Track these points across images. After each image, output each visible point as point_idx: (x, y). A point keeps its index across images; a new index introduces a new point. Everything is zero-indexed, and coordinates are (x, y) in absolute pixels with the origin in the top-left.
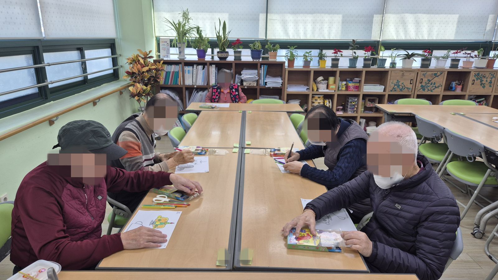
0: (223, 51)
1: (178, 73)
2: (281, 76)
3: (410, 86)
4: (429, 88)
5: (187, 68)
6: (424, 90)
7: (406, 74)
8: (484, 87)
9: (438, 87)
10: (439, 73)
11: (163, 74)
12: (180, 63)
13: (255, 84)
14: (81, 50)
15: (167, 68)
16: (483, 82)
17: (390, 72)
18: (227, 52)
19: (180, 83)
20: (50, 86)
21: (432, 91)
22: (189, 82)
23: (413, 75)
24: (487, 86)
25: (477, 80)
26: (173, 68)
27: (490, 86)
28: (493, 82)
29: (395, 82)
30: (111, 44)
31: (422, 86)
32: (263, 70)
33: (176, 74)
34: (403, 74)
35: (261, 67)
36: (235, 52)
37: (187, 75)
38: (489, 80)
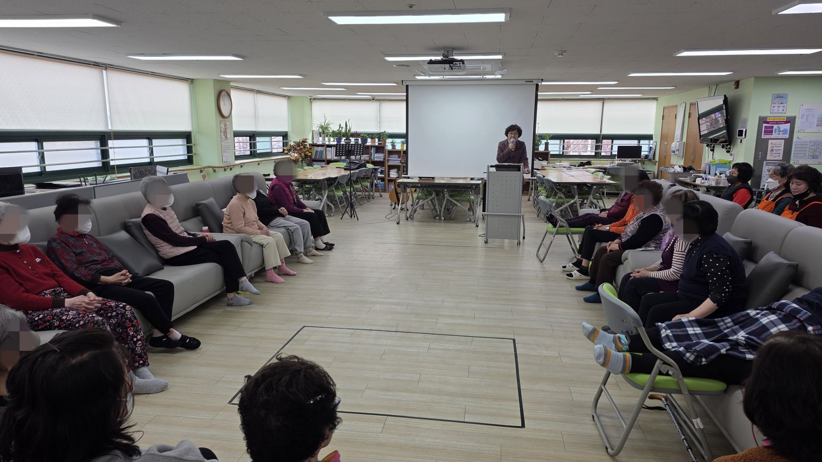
0: (348, 139)
1: (323, 151)
2: (384, 153)
5: (328, 149)
11: (314, 153)
12: (324, 146)
13: (368, 159)
14: (270, 137)
15: (316, 149)
18: (350, 140)
19: (324, 157)
20: (258, 152)
22: (329, 157)
26: (320, 149)
30: (285, 136)
32: (373, 151)
33: (321, 152)
35: (371, 149)
36: (355, 139)
37: (328, 153)
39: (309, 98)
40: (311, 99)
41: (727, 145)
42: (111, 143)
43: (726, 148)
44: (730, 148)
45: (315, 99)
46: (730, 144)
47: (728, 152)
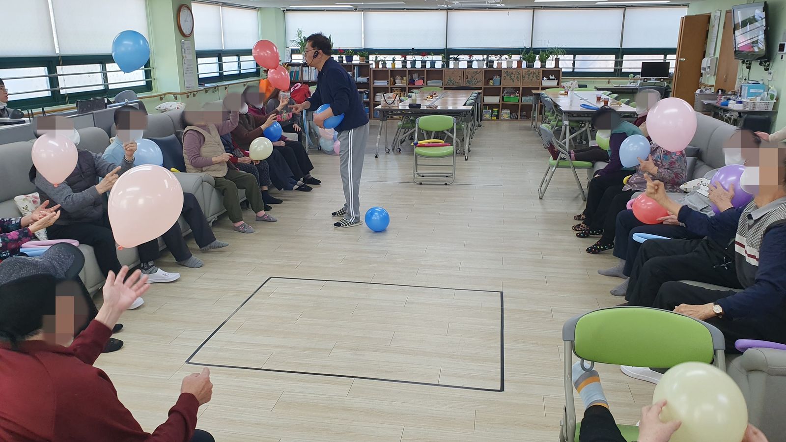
1: (299, 71)
2: (368, 73)
3: (460, 81)
4: (473, 82)
5: (304, 69)
6: (470, 84)
7: (455, 72)
8: (513, 81)
9: (480, 81)
10: (479, 71)
12: (300, 65)
14: (238, 56)
15: (292, 68)
16: (512, 78)
17: (443, 71)
19: (300, 79)
21: (475, 85)
22: (306, 78)
23: (460, 73)
24: (516, 81)
25: (507, 75)
26: (295, 69)
27: (518, 80)
28: (519, 78)
29: (448, 78)
31: (468, 81)
32: (356, 70)
33: (298, 73)
34: (453, 73)
35: (354, 68)
36: (338, 57)
37: (304, 73)
38: (516, 76)
39: (282, 9)
40: (284, 11)
41: (765, 62)
42: (60, 69)
43: (765, 66)
44: (768, 65)
45: (288, 10)
46: (769, 61)
47: (767, 69)
